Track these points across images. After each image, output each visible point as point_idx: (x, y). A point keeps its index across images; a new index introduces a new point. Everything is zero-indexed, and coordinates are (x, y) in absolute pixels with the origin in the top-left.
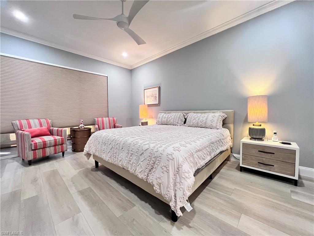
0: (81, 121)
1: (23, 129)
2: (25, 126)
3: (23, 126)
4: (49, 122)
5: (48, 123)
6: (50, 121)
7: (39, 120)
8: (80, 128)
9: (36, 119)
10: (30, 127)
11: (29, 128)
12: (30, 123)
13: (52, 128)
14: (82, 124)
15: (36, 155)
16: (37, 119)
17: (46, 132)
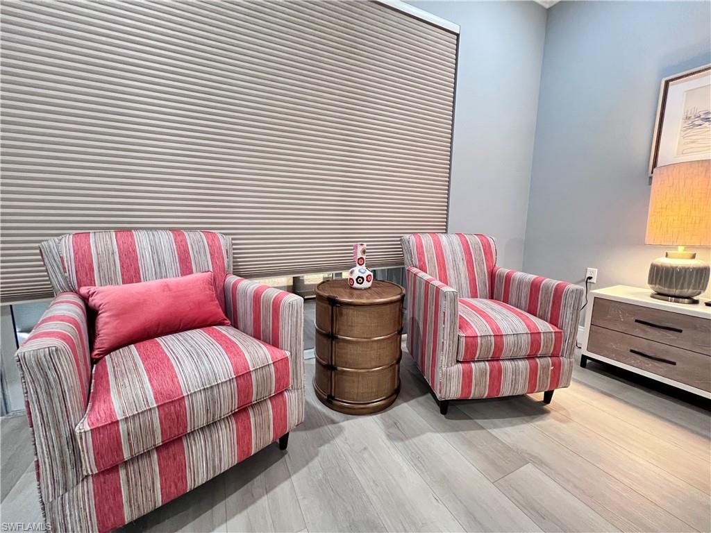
0: (360, 249)
1: (92, 283)
2: (104, 265)
3: (92, 269)
4: (220, 248)
5: (215, 253)
6: (224, 242)
7: (179, 239)
8: (356, 285)
9: (164, 233)
10: (131, 273)
11: (124, 283)
12: (134, 251)
13: (232, 279)
14: (361, 261)
15: (121, 507)
16: (171, 229)
17: (200, 304)
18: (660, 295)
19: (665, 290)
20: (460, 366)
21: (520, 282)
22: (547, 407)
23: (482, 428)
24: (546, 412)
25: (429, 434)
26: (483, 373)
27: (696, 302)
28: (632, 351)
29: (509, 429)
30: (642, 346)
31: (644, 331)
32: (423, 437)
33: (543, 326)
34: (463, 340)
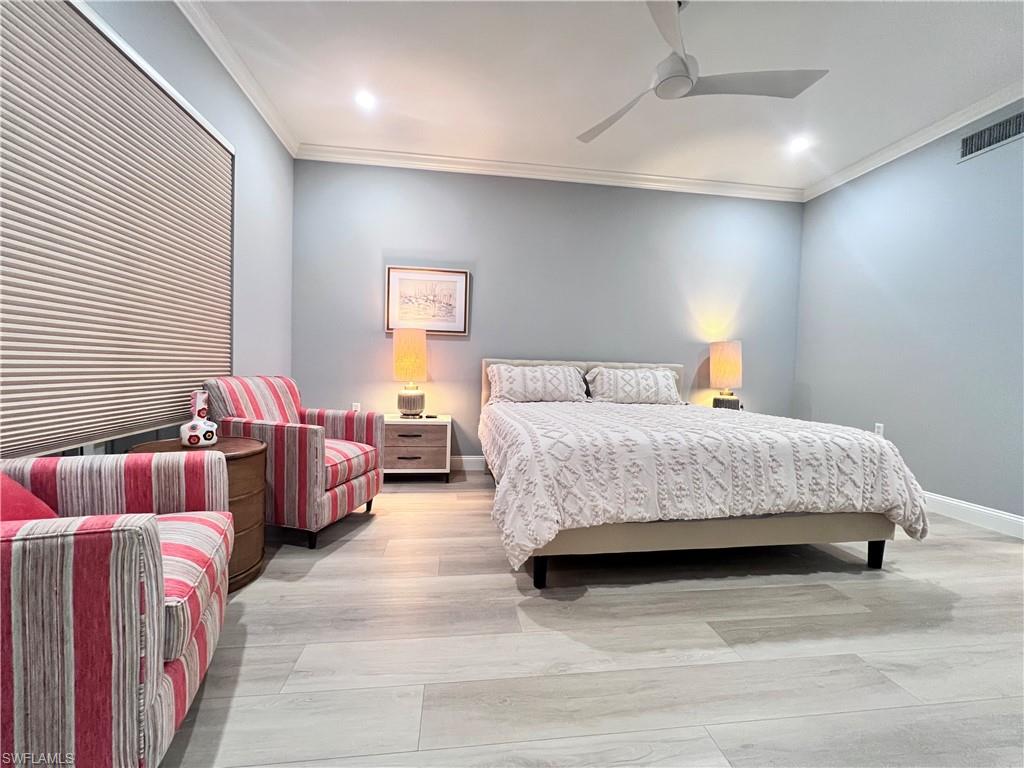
0: (201, 397)
8: (203, 443)
14: (202, 413)
18: (406, 415)
19: (408, 412)
20: (328, 493)
21: (334, 418)
22: (371, 512)
23: (348, 541)
24: (373, 515)
25: (318, 563)
26: (343, 493)
27: (421, 417)
28: (399, 458)
29: (363, 533)
30: (403, 452)
31: (403, 441)
32: (315, 566)
33: (368, 448)
34: (330, 469)
